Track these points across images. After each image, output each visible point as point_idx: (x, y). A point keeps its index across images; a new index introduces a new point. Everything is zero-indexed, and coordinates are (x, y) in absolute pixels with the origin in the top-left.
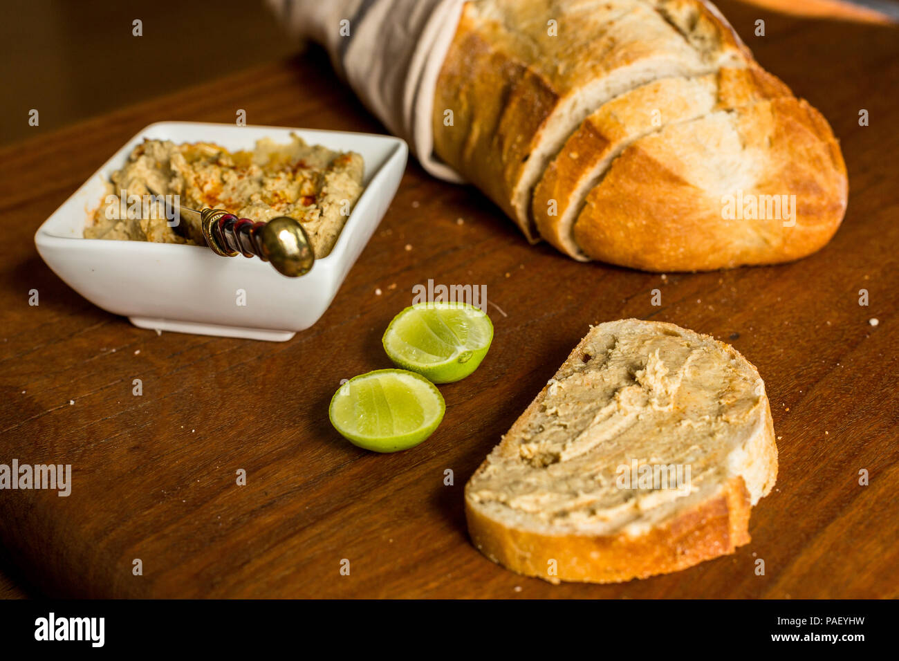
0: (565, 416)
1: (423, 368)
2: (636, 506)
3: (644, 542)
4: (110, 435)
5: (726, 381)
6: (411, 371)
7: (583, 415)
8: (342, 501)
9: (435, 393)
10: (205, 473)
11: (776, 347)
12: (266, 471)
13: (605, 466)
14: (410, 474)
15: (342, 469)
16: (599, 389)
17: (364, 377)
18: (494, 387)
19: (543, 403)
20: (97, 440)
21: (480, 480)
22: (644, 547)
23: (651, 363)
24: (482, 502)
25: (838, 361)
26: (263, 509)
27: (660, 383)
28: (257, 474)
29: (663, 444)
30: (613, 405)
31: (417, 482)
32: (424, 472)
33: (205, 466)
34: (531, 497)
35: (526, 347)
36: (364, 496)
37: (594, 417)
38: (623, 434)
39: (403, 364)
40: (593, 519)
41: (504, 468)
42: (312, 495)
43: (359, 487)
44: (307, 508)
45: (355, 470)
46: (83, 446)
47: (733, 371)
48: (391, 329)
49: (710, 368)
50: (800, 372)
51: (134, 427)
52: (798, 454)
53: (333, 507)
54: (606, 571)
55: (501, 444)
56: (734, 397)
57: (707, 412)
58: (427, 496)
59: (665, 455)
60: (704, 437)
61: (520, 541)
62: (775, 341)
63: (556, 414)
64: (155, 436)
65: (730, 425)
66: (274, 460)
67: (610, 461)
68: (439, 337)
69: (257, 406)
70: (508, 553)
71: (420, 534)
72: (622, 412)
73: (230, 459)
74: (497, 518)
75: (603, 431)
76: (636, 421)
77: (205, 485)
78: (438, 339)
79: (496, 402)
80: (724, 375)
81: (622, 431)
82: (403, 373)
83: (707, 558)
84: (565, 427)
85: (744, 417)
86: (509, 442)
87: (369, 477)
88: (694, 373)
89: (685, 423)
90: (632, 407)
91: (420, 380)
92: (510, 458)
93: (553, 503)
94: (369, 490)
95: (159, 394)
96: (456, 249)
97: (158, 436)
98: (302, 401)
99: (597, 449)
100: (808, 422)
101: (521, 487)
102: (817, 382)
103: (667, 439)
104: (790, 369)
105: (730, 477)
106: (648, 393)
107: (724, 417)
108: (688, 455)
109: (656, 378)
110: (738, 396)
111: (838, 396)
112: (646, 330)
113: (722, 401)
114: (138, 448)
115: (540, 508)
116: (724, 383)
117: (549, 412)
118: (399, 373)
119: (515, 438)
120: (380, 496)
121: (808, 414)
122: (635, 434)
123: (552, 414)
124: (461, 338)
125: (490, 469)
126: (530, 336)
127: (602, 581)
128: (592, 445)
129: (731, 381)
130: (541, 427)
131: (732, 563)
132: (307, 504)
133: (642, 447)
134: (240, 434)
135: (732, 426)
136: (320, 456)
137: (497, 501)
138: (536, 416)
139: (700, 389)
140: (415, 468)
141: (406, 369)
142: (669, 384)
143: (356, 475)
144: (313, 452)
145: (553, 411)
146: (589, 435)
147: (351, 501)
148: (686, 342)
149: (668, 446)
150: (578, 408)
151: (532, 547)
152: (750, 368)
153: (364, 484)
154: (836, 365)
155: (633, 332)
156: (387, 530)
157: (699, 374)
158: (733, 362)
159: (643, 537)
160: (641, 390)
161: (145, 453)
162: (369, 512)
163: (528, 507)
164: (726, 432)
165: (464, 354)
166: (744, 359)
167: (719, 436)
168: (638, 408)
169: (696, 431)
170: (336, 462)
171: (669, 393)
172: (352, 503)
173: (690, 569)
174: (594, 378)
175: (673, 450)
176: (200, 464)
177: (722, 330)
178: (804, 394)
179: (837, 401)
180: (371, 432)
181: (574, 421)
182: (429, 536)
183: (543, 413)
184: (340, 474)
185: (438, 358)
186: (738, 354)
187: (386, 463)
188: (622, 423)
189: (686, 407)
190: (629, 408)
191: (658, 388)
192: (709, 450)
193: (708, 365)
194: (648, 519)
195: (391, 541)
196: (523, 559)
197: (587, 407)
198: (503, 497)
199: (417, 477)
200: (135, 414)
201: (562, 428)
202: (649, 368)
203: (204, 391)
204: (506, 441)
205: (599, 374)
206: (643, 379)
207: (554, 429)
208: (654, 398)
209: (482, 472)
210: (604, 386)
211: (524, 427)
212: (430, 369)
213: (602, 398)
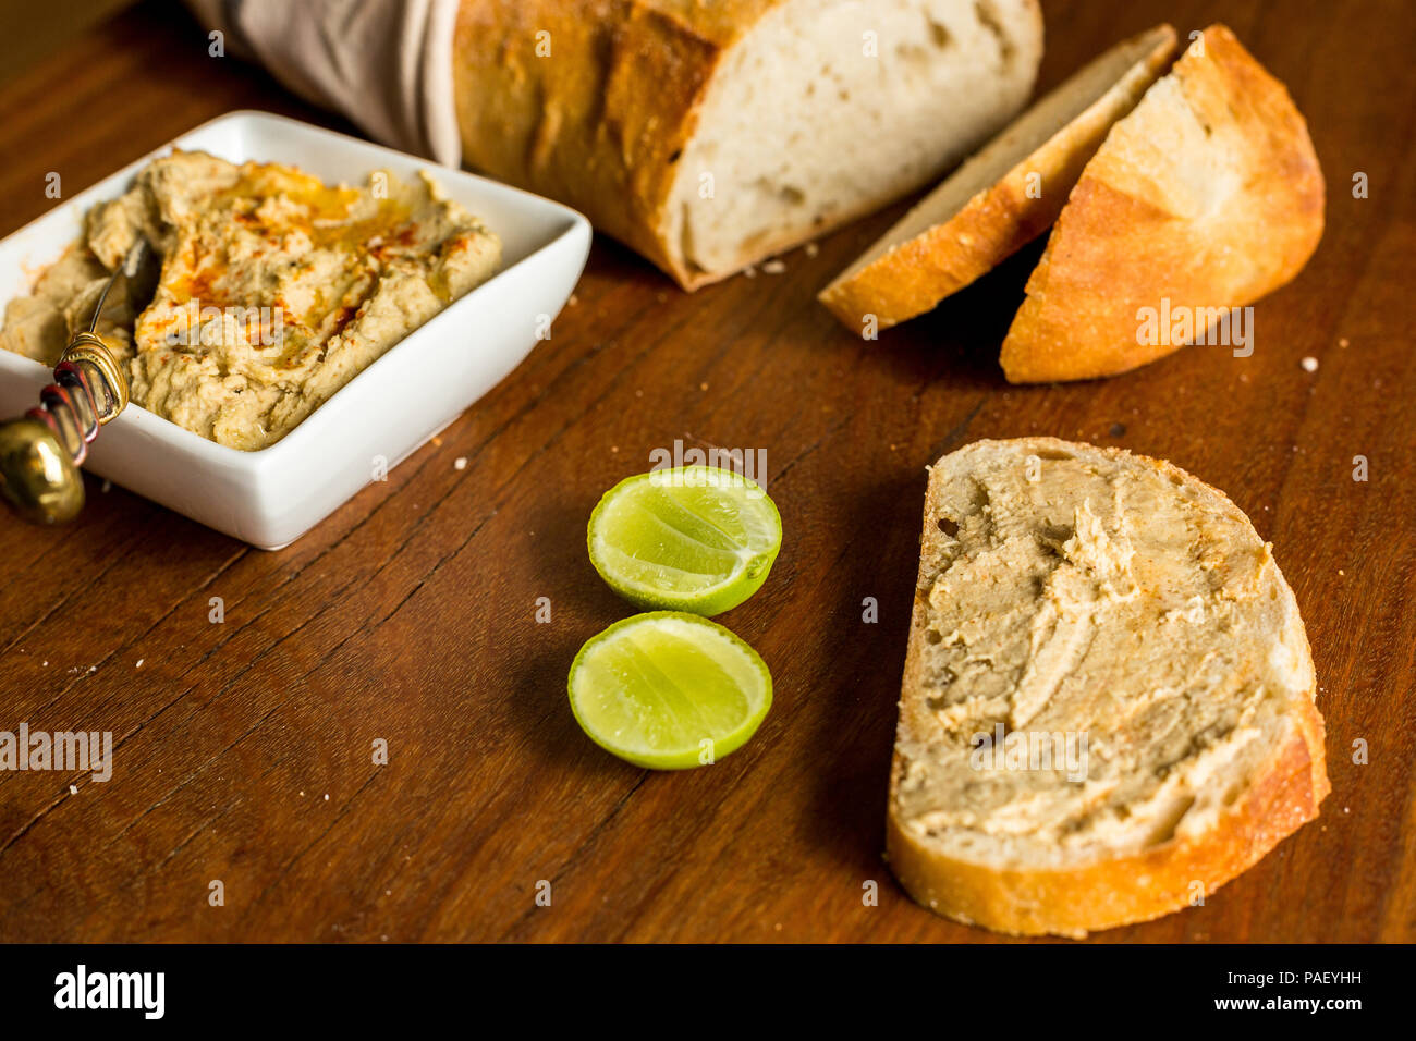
0: (977, 643)
1: (692, 601)
2: (1182, 782)
3: (1213, 841)
4: (178, 839)
5: (1192, 526)
6: (674, 610)
7: (1008, 636)
8: (658, 872)
9: (733, 642)
10: (391, 874)
11: (1190, 438)
12: (496, 845)
13: (1090, 721)
14: (741, 794)
15: (624, 811)
16: (1006, 583)
17: (603, 640)
18: (792, 600)
19: (930, 627)
20: (160, 855)
21: (909, 794)
22: (1213, 850)
23: (1081, 525)
24: (931, 834)
25: (1293, 443)
26: (531, 919)
27: (1104, 555)
28: (484, 854)
29: (1159, 661)
30: (1049, 610)
31: (762, 806)
32: (765, 785)
33: (385, 861)
34: (1012, 809)
35: (805, 516)
36: (689, 853)
37: (1030, 637)
38: (1086, 656)
39: (654, 599)
40: (1129, 822)
41: (935, 763)
42: (601, 873)
43: (672, 837)
44: (605, 899)
45: (648, 808)
46: (140, 873)
47: (1193, 507)
48: (595, 535)
49: (1156, 508)
50: (1246, 475)
51: (212, 812)
52: (1319, 617)
53: (648, 886)
54: (1158, 901)
55: (903, 718)
56: (1217, 553)
57: (1194, 589)
58: (792, 828)
59: (1171, 680)
60: (1213, 635)
61: (1021, 886)
62: (1183, 426)
63: (960, 643)
64: (261, 822)
65: (1240, 604)
66: (499, 822)
67: (1093, 710)
68: (691, 536)
69: (413, 723)
70: (996, 908)
71: (818, 903)
72: (1067, 618)
73: (422, 837)
74: (971, 857)
75: (1055, 659)
76: (1093, 628)
77: (403, 897)
78: (693, 541)
79: (809, 628)
80: (1182, 515)
81: (1083, 653)
82: (664, 616)
83: (1285, 834)
84: (987, 662)
85: (1255, 587)
86: (915, 711)
87: (678, 815)
88: (1136, 522)
89: (1172, 616)
90: (1078, 605)
91: (698, 625)
92: (932, 741)
93: (1049, 809)
94: (691, 840)
95: (224, 739)
96: (591, 353)
97: (267, 822)
98: (485, 696)
99: (1061, 693)
100: (1304, 560)
101: (987, 793)
102: (1281, 485)
103: (1158, 651)
104: (1229, 472)
105: (1292, 698)
106: (1088, 575)
107: (1226, 593)
108: (1206, 673)
109: (1097, 548)
110: (1226, 549)
111: (1324, 506)
112: (1014, 456)
113: (1206, 564)
114: (243, 852)
115: (1034, 824)
116: (1189, 530)
117: (948, 641)
118: (656, 618)
119: (919, 702)
120: (716, 848)
121: (1295, 545)
122: (1103, 652)
123: (954, 644)
124: (735, 534)
125: (916, 768)
126: (800, 493)
127: (1151, 916)
128: (1049, 688)
129: (1199, 525)
130: (947, 670)
131: (1323, 834)
132: (601, 892)
133: (1127, 675)
134: (412, 784)
135: (1245, 606)
136: (572, 795)
137: (960, 827)
138: (928, 653)
139: (1163, 551)
140: (744, 783)
141: (667, 609)
142: (1119, 553)
143: (653, 816)
144: (558, 791)
145: (954, 637)
146: (1037, 671)
147: (672, 868)
148: (1090, 467)
149: (1166, 663)
150: (991, 624)
151: (1042, 893)
152: (1215, 496)
153: (676, 831)
154: (1291, 450)
155: (995, 464)
156: (761, 908)
157: (1145, 523)
158: (1182, 489)
159: (1209, 833)
160: (1072, 571)
161: (261, 859)
162: (714, 882)
163: (1017, 826)
164: (1241, 617)
165: (753, 562)
166: (1197, 480)
167: (1236, 629)
168: (1086, 605)
169: (1195, 626)
170: (607, 801)
171: (1122, 568)
172: (676, 871)
173: (1265, 860)
174: (989, 565)
175: (1177, 667)
176: (372, 861)
177: (1093, 423)
178: (1273, 512)
179: (1326, 512)
180: (674, 742)
181: (998, 650)
182: (835, 902)
183: (937, 646)
184: (627, 821)
185: (710, 577)
186: (1184, 474)
187: (691, 782)
188: (1073, 638)
189: (1157, 586)
190: (1075, 608)
191: (1104, 566)
192: (1234, 655)
193: (1150, 504)
194: (1206, 804)
195: (779, 927)
196: (1024, 913)
197: (1006, 621)
198: (969, 819)
199: (756, 798)
200: (200, 786)
201: (984, 667)
202: (1082, 533)
203: (303, 715)
204: (909, 710)
205: (994, 555)
206: (1078, 554)
207: (973, 671)
208: (1104, 582)
209: (903, 778)
210: (1012, 576)
211: (922, 678)
212: (704, 600)
213: (1022, 600)
